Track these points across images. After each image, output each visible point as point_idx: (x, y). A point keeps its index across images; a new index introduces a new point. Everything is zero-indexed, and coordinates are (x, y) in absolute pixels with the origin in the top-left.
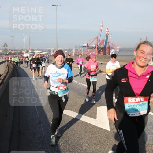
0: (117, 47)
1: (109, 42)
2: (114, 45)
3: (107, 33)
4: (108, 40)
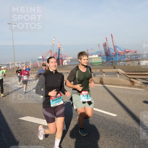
0: (69, 58)
1: (61, 54)
2: (66, 57)
3: (59, 46)
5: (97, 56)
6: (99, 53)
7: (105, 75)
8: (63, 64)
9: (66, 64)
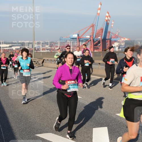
0: (123, 39)
1: (110, 32)
2: (117, 37)
3: (106, 18)
4: (109, 30)
9: (117, 49)
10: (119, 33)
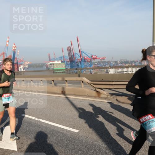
0: (26, 63)
1: (16, 58)
2: (22, 61)
3: (14, 48)
4: (16, 56)
5: (60, 62)
6: (63, 59)
7: (68, 84)
8: (18, 70)
9: (22, 70)
10: (23, 59)
